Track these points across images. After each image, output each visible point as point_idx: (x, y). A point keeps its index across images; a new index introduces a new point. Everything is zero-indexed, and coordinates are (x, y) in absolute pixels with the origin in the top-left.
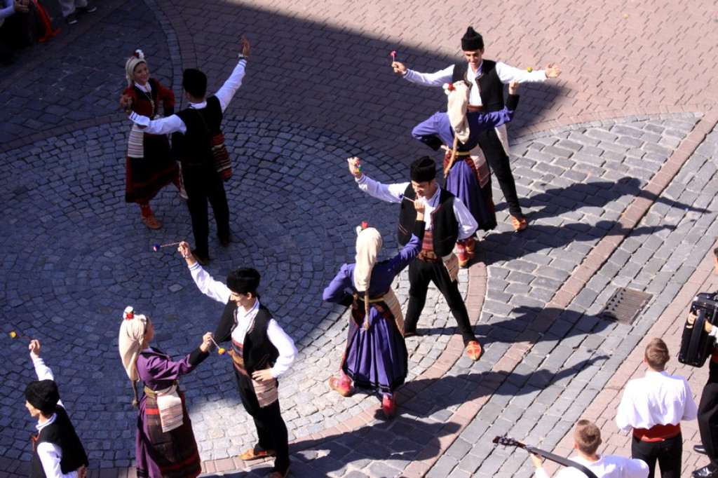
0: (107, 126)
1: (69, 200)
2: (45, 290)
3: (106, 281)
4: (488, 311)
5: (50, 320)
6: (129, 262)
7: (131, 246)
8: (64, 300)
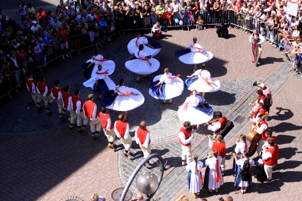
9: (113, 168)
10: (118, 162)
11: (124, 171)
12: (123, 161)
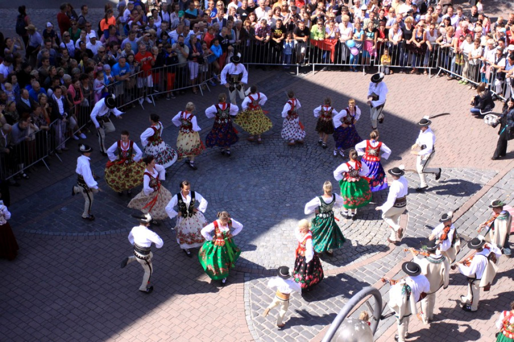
0: (268, 139)
1: (251, 165)
2: (238, 198)
3: (261, 198)
4: (407, 234)
5: (239, 209)
6: (271, 192)
7: (272, 186)
8: (245, 202)
9: (235, 309)
10: (245, 298)
11: (256, 317)
12: (253, 299)
